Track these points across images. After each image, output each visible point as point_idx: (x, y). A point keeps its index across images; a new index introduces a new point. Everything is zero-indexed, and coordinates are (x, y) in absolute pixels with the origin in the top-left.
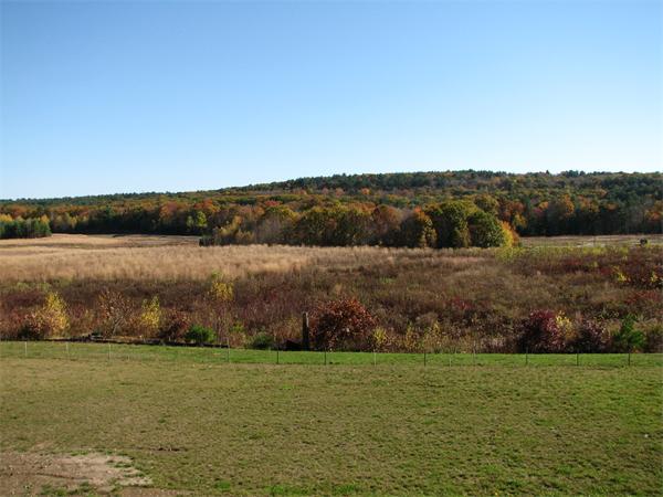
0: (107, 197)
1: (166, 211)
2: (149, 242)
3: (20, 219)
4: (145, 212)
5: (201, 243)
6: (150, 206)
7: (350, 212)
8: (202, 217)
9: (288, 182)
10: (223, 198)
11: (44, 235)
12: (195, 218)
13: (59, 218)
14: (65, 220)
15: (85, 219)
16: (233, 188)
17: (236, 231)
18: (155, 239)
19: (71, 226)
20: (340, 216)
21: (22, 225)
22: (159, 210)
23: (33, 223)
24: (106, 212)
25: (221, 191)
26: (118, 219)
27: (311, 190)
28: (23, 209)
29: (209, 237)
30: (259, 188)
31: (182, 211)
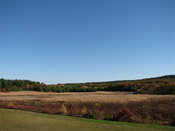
0: (113, 81)
1: (126, 85)
2: (121, 93)
3: (90, 87)
4: (121, 85)
5: (133, 94)
6: (122, 84)
7: (172, 85)
8: (136, 87)
9: (162, 76)
10: (143, 82)
11: (95, 91)
12: (134, 87)
13: (100, 87)
14: (101, 87)
15: (106, 87)
16: (146, 79)
17: (142, 90)
18: (123, 92)
19: (102, 89)
20: (170, 86)
21: (90, 89)
22: (125, 85)
23: (93, 88)
24: (111, 86)
25: (143, 79)
26: (114, 87)
27: (169, 79)
28: (91, 85)
29: (136, 92)
30: (154, 78)
31: (130, 85)
